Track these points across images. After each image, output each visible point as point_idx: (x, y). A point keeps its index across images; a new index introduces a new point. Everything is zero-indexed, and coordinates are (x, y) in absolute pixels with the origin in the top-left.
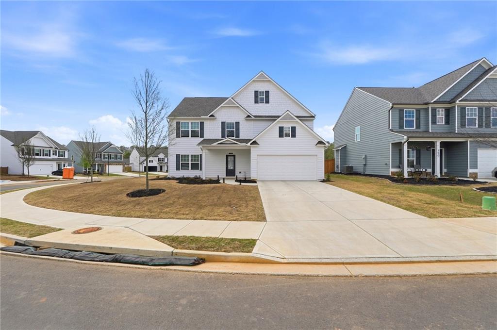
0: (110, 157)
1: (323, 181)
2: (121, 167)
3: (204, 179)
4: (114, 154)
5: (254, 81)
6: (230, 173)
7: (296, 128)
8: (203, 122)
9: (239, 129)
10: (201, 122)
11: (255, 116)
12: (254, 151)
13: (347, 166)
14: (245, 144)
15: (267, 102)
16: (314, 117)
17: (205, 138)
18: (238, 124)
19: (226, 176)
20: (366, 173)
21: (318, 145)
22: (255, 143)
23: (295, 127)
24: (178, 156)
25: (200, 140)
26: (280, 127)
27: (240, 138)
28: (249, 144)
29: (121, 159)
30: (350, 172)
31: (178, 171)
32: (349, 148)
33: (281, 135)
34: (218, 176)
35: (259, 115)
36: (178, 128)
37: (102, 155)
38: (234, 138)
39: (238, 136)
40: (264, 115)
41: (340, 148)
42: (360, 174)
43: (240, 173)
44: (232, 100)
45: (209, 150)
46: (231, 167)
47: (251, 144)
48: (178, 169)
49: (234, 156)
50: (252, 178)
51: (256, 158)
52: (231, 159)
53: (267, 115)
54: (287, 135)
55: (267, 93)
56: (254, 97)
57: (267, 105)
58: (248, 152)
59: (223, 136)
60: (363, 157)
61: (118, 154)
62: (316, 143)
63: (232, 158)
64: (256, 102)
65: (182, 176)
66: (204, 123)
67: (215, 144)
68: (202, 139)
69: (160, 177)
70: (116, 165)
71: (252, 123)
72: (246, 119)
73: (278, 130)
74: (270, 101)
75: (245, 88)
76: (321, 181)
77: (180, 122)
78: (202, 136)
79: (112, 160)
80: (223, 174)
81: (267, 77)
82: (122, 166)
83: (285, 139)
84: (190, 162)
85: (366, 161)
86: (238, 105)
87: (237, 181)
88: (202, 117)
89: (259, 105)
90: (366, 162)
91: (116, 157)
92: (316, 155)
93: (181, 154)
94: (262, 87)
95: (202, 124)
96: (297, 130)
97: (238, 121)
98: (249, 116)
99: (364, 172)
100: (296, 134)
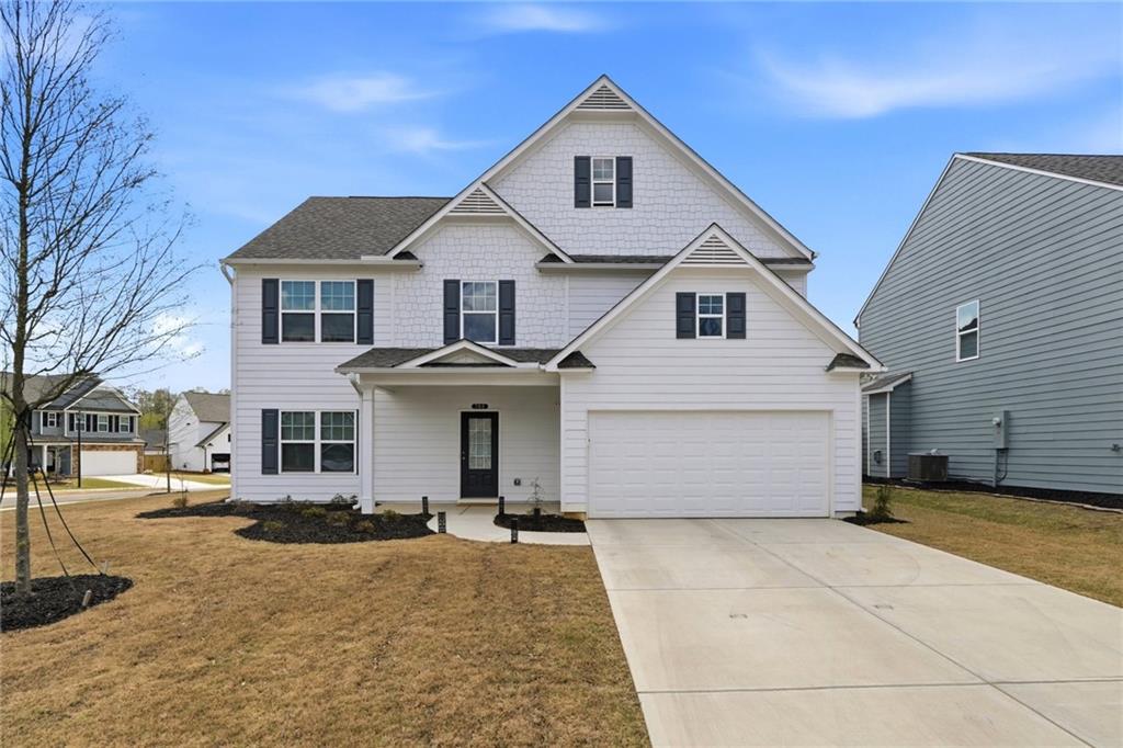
0: (92, 423)
1: (859, 519)
2: (131, 457)
3: (367, 509)
4: (107, 414)
5: (572, 117)
6: (478, 483)
7: (748, 299)
8: (370, 283)
9: (512, 309)
10: (359, 282)
11: (575, 259)
12: (575, 396)
13: (923, 453)
14: (536, 365)
15: (625, 201)
16: (806, 261)
17: (377, 345)
18: (508, 288)
19: (462, 496)
20: (1004, 483)
21: (837, 369)
22: (576, 360)
23: (742, 297)
24: (269, 416)
25: (355, 350)
26: (680, 296)
27: (518, 345)
28: (552, 366)
29: (132, 430)
30: (936, 476)
31: (270, 479)
32: (924, 388)
33: (684, 331)
34: (425, 499)
35: (594, 253)
36: (269, 307)
37: (66, 417)
38: (495, 344)
39: (508, 335)
40: (615, 253)
41: (890, 388)
42: (979, 487)
43: (517, 483)
44: (485, 190)
45: (392, 390)
46: (480, 461)
47: (560, 365)
48: (269, 467)
49: (494, 417)
50: (565, 508)
51: (582, 426)
52: (480, 427)
53: (624, 253)
54: (710, 328)
55: (625, 165)
56: (572, 179)
57: (625, 212)
58: (547, 401)
59: (450, 337)
60: (997, 419)
61: (121, 415)
62: (829, 361)
63: (486, 423)
64: (582, 201)
65: (283, 497)
66: (375, 284)
67: (412, 365)
68: (366, 349)
69: (193, 502)
70: (115, 449)
71: (567, 283)
72: (540, 270)
73: (673, 307)
74: (635, 200)
75: (538, 142)
76: (848, 520)
77: (276, 281)
78: (366, 336)
79: (101, 433)
80: (446, 487)
81: (626, 101)
82: (134, 454)
83: (702, 343)
84: (318, 442)
85: (1008, 435)
86: (510, 213)
87: (502, 520)
88: (366, 259)
89: (592, 214)
90: (1007, 441)
91: (113, 424)
92: (830, 412)
93: (283, 407)
94: (603, 143)
95: (366, 288)
96: (749, 307)
97: (509, 278)
98: (552, 258)
99: (998, 480)
100: (749, 325)
